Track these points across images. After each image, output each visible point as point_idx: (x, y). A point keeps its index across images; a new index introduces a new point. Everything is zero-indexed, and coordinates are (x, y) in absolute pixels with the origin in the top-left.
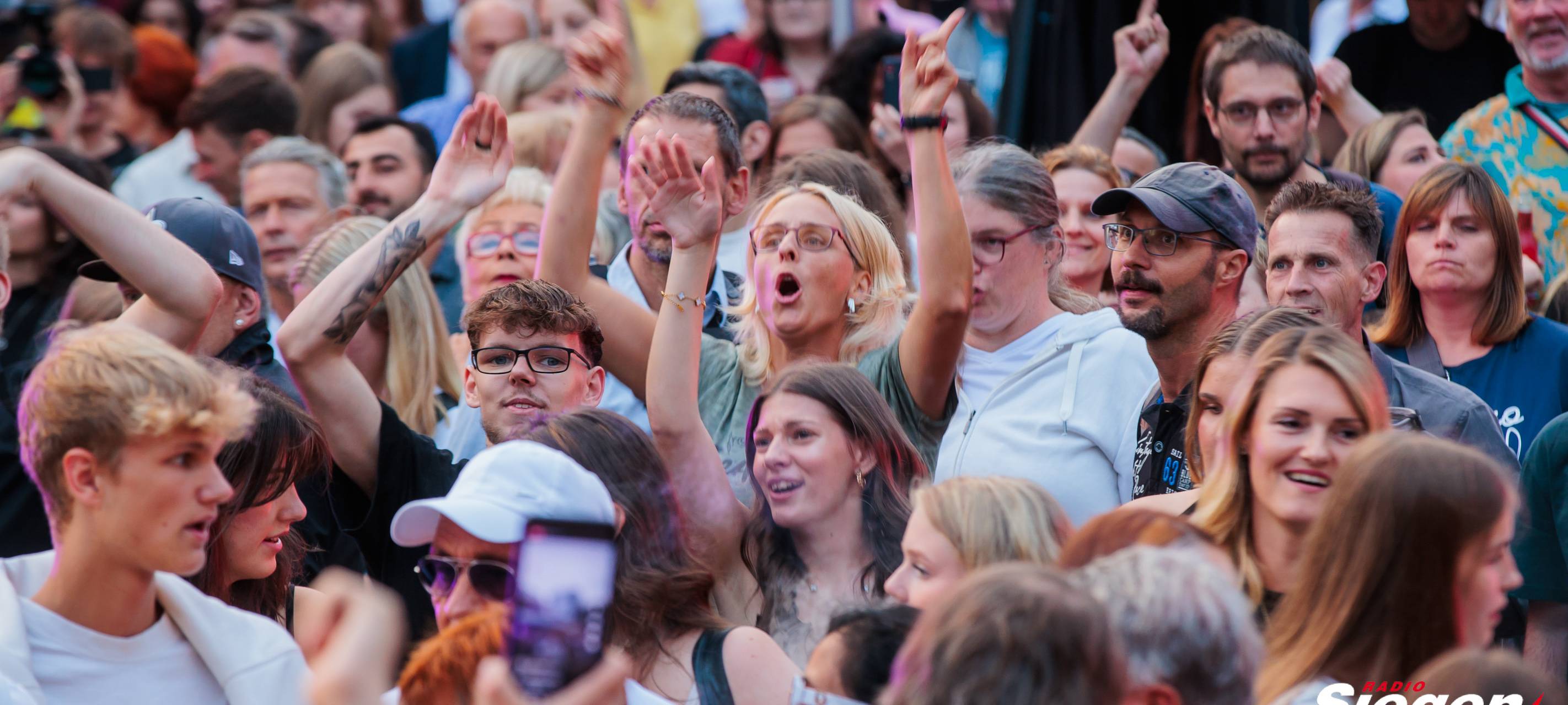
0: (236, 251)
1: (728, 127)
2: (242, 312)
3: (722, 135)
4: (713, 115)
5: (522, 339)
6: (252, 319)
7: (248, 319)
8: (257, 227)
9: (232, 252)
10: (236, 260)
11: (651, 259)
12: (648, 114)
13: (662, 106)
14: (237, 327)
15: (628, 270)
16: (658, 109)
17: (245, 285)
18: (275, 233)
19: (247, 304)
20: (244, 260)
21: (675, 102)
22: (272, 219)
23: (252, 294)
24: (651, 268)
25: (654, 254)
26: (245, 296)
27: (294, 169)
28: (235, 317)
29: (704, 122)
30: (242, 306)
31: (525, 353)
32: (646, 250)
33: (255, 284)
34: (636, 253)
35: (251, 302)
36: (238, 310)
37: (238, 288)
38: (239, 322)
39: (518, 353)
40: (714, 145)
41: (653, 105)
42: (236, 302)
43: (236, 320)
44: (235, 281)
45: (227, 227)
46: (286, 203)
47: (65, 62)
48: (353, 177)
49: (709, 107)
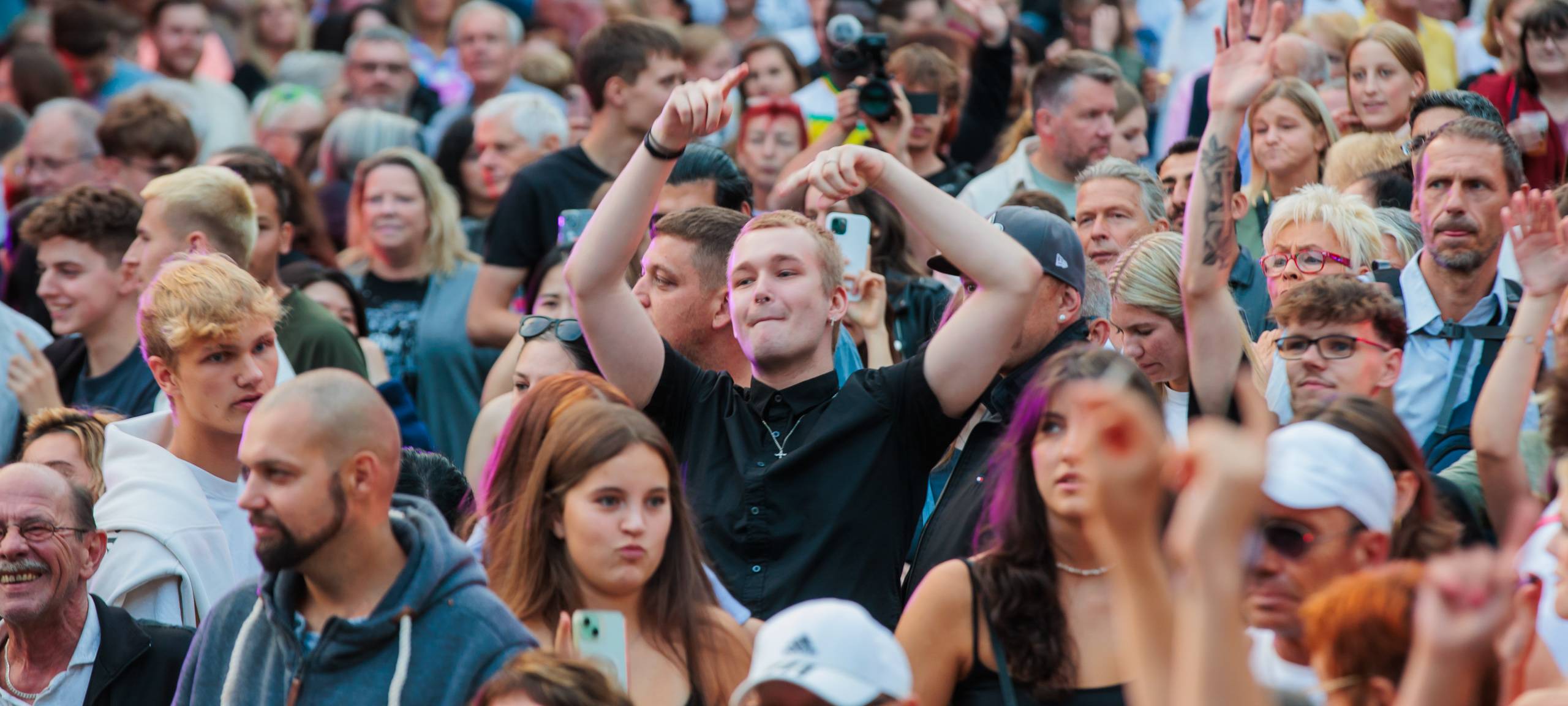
0: (1061, 254)
1: (1512, 149)
2: (1065, 308)
3: (1507, 155)
4: (1499, 138)
5: (1315, 330)
6: (1073, 317)
7: (1070, 315)
8: (1083, 234)
9: (1058, 255)
10: (1061, 263)
11: (1438, 264)
12: (1442, 134)
13: (1454, 128)
14: (1061, 322)
15: (1418, 273)
16: (1451, 131)
17: (1068, 285)
18: (1100, 238)
19: (1069, 302)
20: (1069, 263)
21: (1466, 125)
22: (1097, 226)
23: (1074, 294)
24: (1438, 271)
25: (1442, 260)
26: (1067, 295)
27: (1121, 184)
28: (1058, 313)
29: (1491, 143)
30: (1065, 303)
31: (1316, 342)
32: (1435, 255)
33: (1077, 285)
34: (1426, 258)
35: (1073, 300)
36: (1061, 307)
37: (1063, 286)
38: (1062, 317)
39: (1311, 342)
40: (1500, 163)
41: (1446, 128)
42: (1060, 300)
43: (1059, 315)
44: (1060, 281)
45: (1056, 234)
46: (1111, 212)
47: (897, 88)
48: (1171, 191)
49: (1497, 130)
